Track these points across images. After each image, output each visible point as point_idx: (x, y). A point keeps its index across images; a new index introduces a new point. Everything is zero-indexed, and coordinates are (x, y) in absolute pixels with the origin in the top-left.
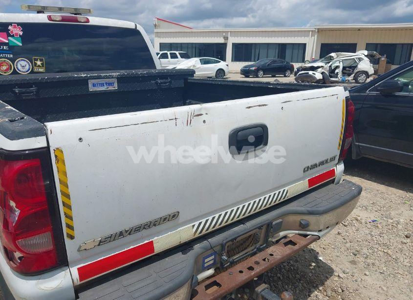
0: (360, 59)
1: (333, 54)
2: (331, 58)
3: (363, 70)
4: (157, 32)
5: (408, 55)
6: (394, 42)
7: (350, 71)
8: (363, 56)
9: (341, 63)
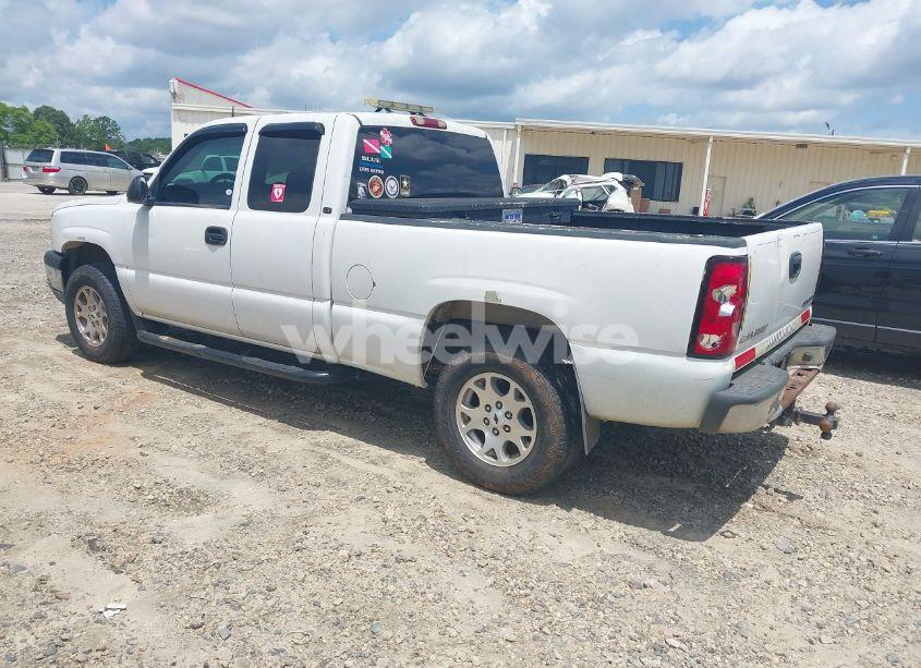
0: (612, 189)
1: (565, 177)
2: (562, 185)
3: (617, 208)
4: (179, 110)
5: (675, 182)
6: (652, 159)
7: (595, 209)
8: (615, 184)
9: (579, 193)
